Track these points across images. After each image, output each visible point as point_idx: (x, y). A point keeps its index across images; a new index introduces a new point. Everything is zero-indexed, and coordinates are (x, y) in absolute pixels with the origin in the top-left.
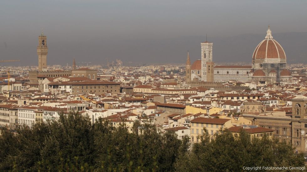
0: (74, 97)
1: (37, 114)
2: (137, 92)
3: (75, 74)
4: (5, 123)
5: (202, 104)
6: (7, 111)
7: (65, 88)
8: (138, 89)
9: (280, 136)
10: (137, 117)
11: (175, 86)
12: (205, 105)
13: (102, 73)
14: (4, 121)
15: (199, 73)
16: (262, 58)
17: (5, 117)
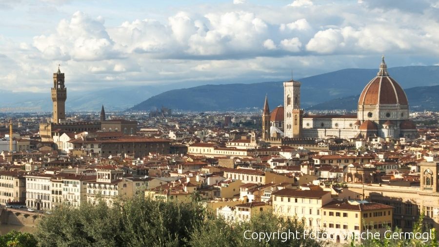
0: (105, 160)
1: (53, 184)
2: (193, 152)
3: (105, 128)
4: (7, 197)
5: (288, 170)
6: (11, 181)
7: (91, 147)
8: (195, 148)
9: (402, 217)
10: (196, 187)
11: (247, 144)
12: (291, 172)
13: (143, 126)
14: (6, 194)
15: (280, 126)
16: (373, 103)
17: (7, 188)
